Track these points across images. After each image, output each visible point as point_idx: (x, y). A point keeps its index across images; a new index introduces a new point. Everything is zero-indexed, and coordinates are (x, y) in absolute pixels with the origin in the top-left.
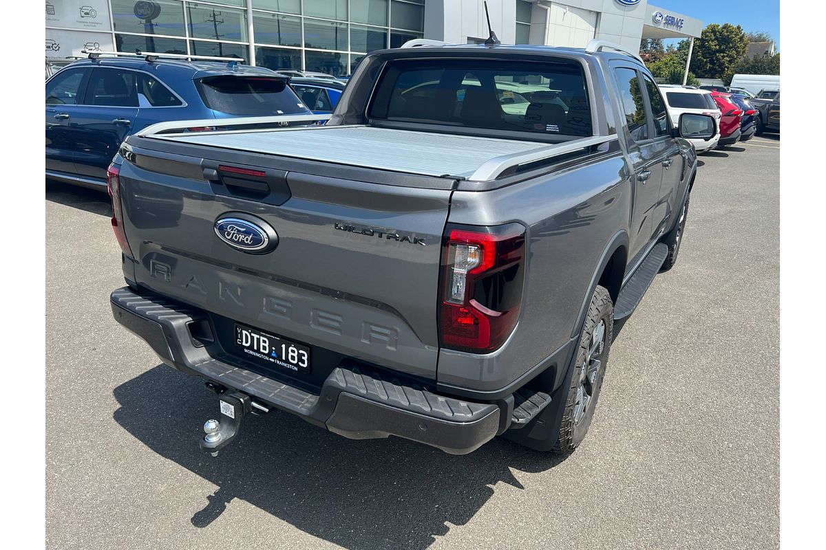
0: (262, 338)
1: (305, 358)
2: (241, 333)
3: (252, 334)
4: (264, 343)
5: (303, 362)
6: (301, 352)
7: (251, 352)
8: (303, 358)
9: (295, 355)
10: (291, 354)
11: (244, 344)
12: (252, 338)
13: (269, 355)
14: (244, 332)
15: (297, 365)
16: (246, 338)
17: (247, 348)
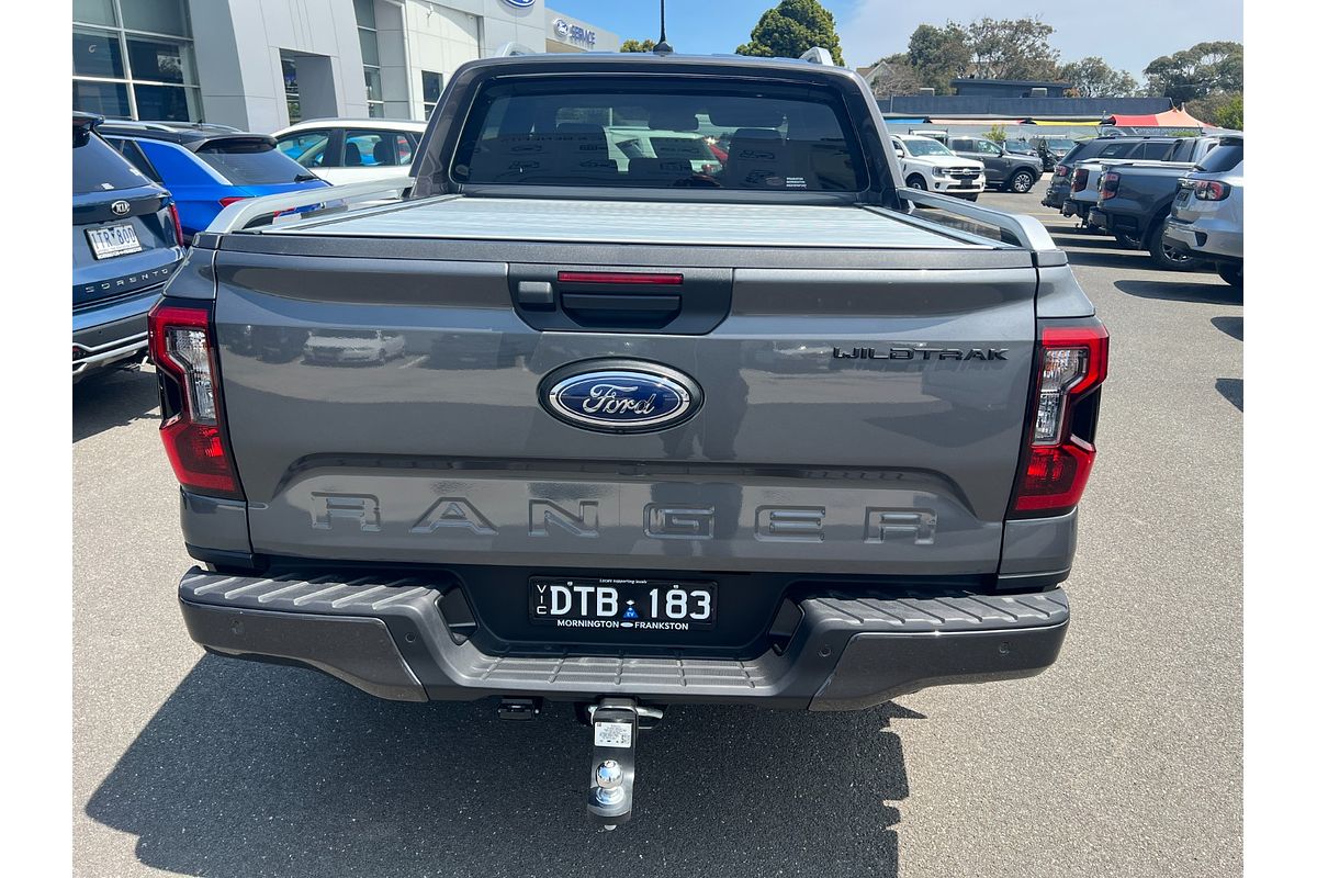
0: (601, 590)
1: (706, 604)
2: (548, 594)
3: (576, 589)
4: (607, 599)
5: (701, 610)
6: (694, 594)
7: (575, 623)
8: (700, 603)
9: (683, 603)
10: (671, 602)
11: (555, 611)
12: (576, 597)
13: (619, 617)
14: (555, 590)
15: (687, 619)
16: (558, 601)
17: (561, 617)
